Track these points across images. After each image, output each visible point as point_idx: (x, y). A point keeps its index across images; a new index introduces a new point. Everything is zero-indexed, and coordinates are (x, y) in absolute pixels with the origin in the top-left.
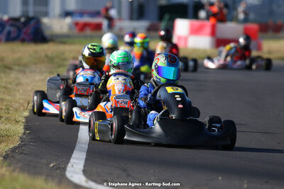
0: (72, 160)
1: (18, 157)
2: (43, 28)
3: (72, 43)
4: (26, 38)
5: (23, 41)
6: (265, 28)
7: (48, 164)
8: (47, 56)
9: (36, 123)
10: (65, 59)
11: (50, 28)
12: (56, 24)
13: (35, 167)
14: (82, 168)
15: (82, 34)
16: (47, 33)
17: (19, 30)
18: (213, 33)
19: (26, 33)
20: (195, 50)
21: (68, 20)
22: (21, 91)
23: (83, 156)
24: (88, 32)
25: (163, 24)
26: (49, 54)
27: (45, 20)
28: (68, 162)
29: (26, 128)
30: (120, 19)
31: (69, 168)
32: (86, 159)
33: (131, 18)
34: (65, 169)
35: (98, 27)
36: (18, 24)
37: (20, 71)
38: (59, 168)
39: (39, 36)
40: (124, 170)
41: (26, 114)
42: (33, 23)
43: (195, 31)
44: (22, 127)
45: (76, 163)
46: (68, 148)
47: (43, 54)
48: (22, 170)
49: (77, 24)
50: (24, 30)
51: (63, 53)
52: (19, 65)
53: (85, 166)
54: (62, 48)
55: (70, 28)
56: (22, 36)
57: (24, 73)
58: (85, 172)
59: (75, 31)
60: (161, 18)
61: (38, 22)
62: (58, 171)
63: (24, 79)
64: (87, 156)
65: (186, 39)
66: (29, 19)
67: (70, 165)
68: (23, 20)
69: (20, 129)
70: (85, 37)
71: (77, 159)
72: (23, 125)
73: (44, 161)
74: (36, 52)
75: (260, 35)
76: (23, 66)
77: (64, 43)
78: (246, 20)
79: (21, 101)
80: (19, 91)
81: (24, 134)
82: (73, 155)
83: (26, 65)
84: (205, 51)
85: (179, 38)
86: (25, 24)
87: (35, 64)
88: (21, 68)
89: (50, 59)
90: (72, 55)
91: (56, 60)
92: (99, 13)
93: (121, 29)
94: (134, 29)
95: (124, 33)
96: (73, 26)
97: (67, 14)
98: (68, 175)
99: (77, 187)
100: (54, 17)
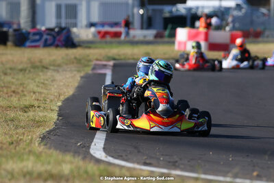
0: (95, 140)
1: (52, 138)
2: (73, 36)
3: (96, 48)
4: (59, 44)
5: (57, 46)
6: (247, 35)
7: (76, 144)
8: (75, 58)
9: (67, 111)
10: (90, 61)
11: (78, 36)
12: (83, 32)
13: (66, 146)
14: (103, 146)
15: (104, 40)
16: (76, 40)
17: (54, 37)
18: (206, 39)
19: (59, 40)
21: (93, 29)
22: (55, 86)
24: (108, 38)
25: (167, 33)
26: (78, 57)
27: (74, 30)
28: (91, 142)
29: (59, 115)
30: (134, 29)
31: (92, 146)
32: (106, 139)
33: (142, 28)
34: (89, 147)
35: (117, 35)
36: (53, 33)
37: (54, 70)
38: (84, 146)
39: (70, 43)
40: (136, 148)
41: (60, 104)
42: (65, 32)
43: (192, 38)
44: (56, 114)
45: (98, 143)
47: (73, 57)
48: (56, 148)
49: (99, 32)
50: (58, 38)
51: (88, 56)
52: (54, 65)
53: (104, 145)
54: (87, 51)
55: (94, 36)
56: (56, 43)
57: (58, 71)
58: (105, 149)
59: (98, 38)
60: (165, 28)
61: (69, 31)
62: (84, 149)
63: (58, 77)
64: (106, 136)
65: (185, 44)
66: (62, 29)
67: (93, 144)
68: (57, 30)
69: (54, 116)
70: (106, 43)
71: (99, 139)
72: (57, 112)
73: (73, 141)
74: (67, 55)
76: (57, 66)
77: (89, 48)
79: (56, 94)
80: (53, 86)
81: (58, 119)
82: (96, 136)
83: (59, 66)
85: (180, 43)
86: (59, 33)
87: (67, 64)
88: (55, 68)
89: (78, 61)
90: (95, 57)
91: (83, 61)
92: (116, 24)
93: (134, 37)
94: (145, 36)
95: (136, 39)
96: (96, 34)
97: (92, 25)
98: (92, 151)
99: (98, 161)
100: (82, 27)
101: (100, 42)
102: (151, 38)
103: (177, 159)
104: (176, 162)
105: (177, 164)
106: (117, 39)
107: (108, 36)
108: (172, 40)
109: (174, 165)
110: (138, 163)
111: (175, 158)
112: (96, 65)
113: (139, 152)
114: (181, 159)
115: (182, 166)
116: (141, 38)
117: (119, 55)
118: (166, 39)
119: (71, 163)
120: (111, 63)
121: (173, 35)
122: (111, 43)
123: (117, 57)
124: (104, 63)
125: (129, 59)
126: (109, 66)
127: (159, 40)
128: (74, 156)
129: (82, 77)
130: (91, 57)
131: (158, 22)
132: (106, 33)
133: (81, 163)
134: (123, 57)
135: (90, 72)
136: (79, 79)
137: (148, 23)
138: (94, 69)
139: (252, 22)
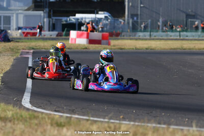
0: (24, 97)
2: (9, 35)
3: (22, 42)
6: (111, 35)
7: (13, 99)
8: (10, 48)
9: (7, 80)
10: (19, 50)
11: (11, 35)
12: (14, 33)
13: (7, 100)
14: (29, 100)
15: (26, 37)
16: (10, 37)
18: (88, 37)
20: (79, 45)
21: (20, 31)
23: (29, 95)
24: (29, 36)
25: (64, 33)
28: (22, 98)
29: (2, 82)
30: (44, 31)
31: (23, 100)
32: (31, 97)
33: (49, 31)
34: (21, 101)
35: (34, 34)
38: (18, 101)
40: (49, 101)
41: (2, 75)
42: (4, 32)
43: (79, 36)
45: (26, 98)
46: (22, 91)
47: (8, 47)
49: (24, 33)
51: (18, 47)
54: (17, 44)
55: (21, 35)
58: (31, 102)
59: (23, 36)
60: (63, 31)
61: (6, 32)
65: (75, 39)
66: (2, 31)
67: (23, 99)
70: (28, 39)
71: (27, 96)
72: (0, 80)
73: (11, 97)
74: (5, 46)
75: (109, 38)
77: (18, 42)
78: (102, 31)
82: (25, 94)
83: (0, 53)
84: (84, 45)
85: (72, 39)
87: (5, 52)
89: (12, 50)
90: (22, 48)
91: (14, 50)
92: (34, 28)
93: (45, 35)
94: (51, 35)
95: (46, 37)
96: (22, 34)
97: (19, 28)
98: (23, 103)
99: (28, 109)
100: (13, 30)
101: (24, 39)
102: (55, 36)
103: (74, 108)
104: (74, 110)
105: (74, 111)
106: (34, 37)
107: (29, 35)
108: (68, 37)
109: (73, 112)
110: (52, 111)
111: (73, 108)
112: (22, 52)
113: (51, 104)
114: (76, 108)
115: (77, 112)
116: (49, 36)
117: (36, 46)
118: (64, 37)
119: (13, 111)
120: (32, 51)
121: (68, 35)
122: (31, 39)
123: (35, 48)
124: (28, 51)
125: (42, 49)
126: (31, 52)
127: (59, 37)
128: (14, 107)
129: (14, 59)
130: (20, 48)
131: (59, 27)
132: (28, 33)
133: (18, 110)
134: (38, 47)
135: (19, 56)
136: (13, 60)
137: (53, 28)
138: (21, 54)
139: (114, 27)
